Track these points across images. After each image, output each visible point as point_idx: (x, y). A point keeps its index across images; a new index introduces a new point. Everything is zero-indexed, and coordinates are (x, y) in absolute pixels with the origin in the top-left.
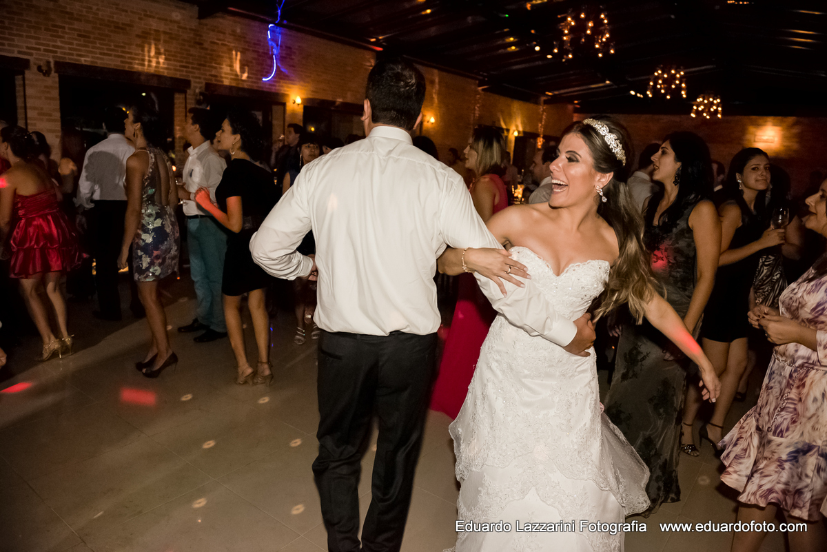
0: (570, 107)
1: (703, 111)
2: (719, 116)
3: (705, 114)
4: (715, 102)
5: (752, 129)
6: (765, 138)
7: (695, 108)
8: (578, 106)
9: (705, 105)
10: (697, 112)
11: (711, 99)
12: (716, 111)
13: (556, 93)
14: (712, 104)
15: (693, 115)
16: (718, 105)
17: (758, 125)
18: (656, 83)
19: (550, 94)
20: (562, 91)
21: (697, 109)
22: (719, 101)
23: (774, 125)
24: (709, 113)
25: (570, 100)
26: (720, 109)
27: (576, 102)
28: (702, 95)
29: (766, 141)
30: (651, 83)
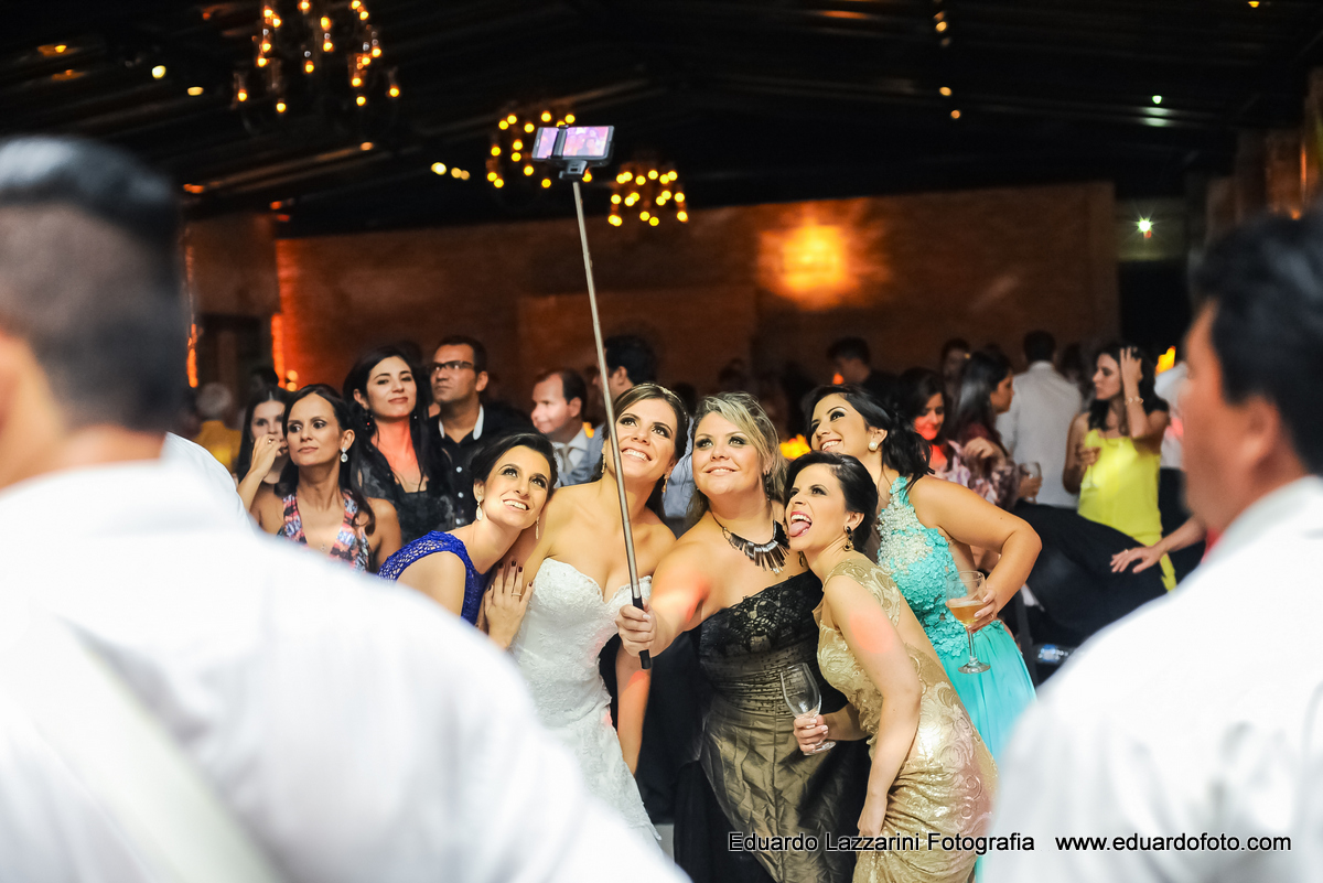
0: (262, 222)
1: (638, 207)
2: (682, 216)
3: (644, 216)
4: (665, 179)
5: (769, 240)
6: (806, 259)
7: (616, 199)
8: (284, 218)
9: (640, 190)
10: (623, 210)
11: (653, 175)
12: (671, 203)
13: (216, 184)
14: (655, 187)
15: (615, 220)
16: (673, 187)
17: (783, 228)
18: (507, 151)
19: (196, 189)
20: (232, 179)
21: (622, 204)
22: (673, 176)
23: (824, 222)
24: (655, 210)
25: (259, 202)
26: (680, 197)
27: (276, 205)
28: (628, 164)
29: (809, 269)
30: (496, 151)
